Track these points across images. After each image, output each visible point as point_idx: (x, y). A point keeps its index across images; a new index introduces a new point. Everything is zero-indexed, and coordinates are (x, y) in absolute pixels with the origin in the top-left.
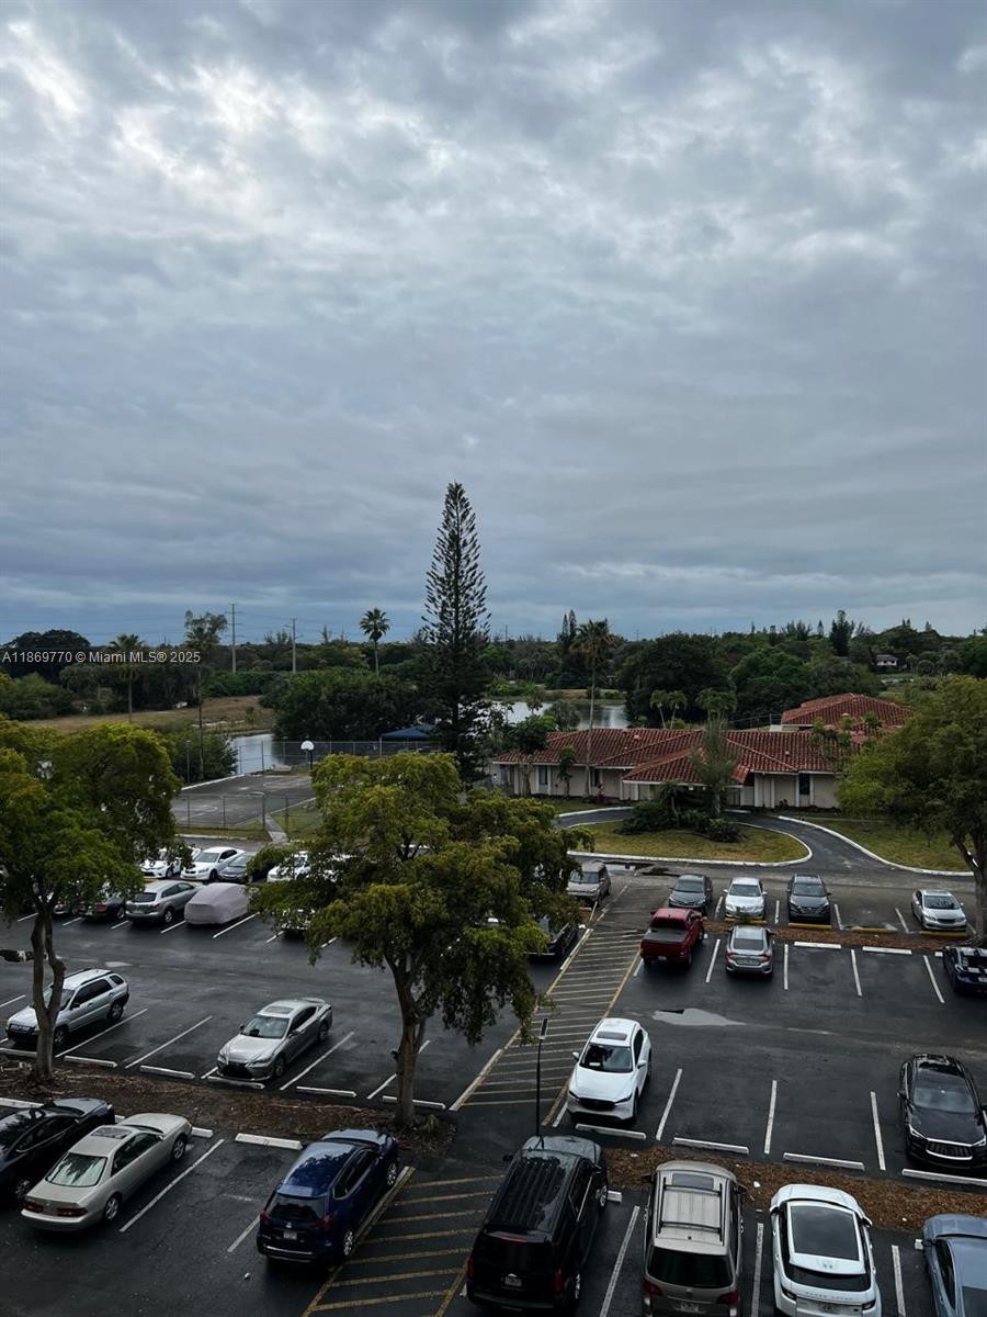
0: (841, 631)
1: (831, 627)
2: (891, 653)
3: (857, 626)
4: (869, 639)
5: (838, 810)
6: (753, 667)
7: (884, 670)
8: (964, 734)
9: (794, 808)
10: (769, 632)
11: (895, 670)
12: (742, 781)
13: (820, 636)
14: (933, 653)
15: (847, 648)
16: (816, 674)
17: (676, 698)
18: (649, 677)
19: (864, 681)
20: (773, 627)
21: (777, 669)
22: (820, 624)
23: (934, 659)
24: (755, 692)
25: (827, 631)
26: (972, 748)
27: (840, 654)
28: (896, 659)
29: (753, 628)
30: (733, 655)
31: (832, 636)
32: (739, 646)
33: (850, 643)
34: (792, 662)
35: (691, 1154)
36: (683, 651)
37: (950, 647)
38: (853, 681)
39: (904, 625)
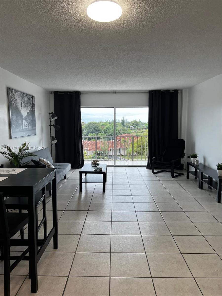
0: (123, 121)
1: (121, 120)
2: (133, 126)
3: (126, 120)
4: (129, 123)
5: (126, 155)
6: (107, 129)
7: (131, 129)
9: (118, 155)
10: (109, 121)
11: (134, 129)
12: (110, 150)
14: (141, 126)
15: (124, 125)
16: (120, 130)
17: (94, 135)
18: (87, 131)
19: (129, 131)
21: (112, 129)
22: (119, 120)
23: (141, 127)
24: (108, 134)
25: (120, 122)
27: (123, 126)
28: (134, 127)
29: (105, 121)
30: (103, 126)
31: (121, 123)
32: (103, 124)
33: (125, 124)
36: (94, 125)
37: (144, 125)
38: (127, 131)
39: (135, 120)
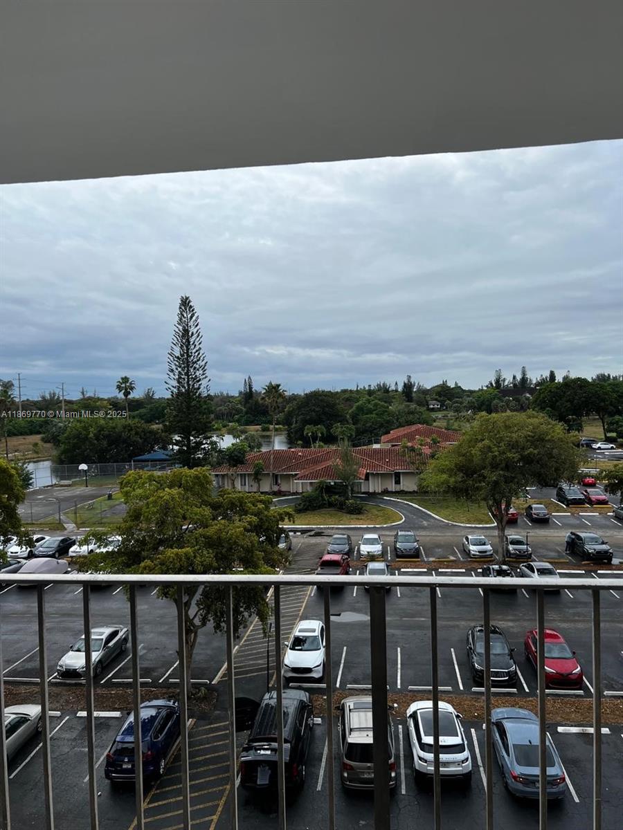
0: (408, 387)
1: (403, 384)
2: (436, 400)
3: (416, 384)
4: (425, 392)
5: (417, 492)
6: (360, 409)
7: (433, 410)
8: (491, 446)
9: (392, 492)
10: (367, 388)
11: (439, 410)
12: (364, 477)
13: (396, 391)
14: (461, 399)
15: (412, 398)
16: (397, 413)
17: (320, 429)
18: (302, 416)
19: (424, 416)
20: (370, 386)
21: (375, 410)
22: (396, 384)
23: (461, 403)
24: (364, 425)
25: (400, 389)
26: (496, 453)
27: (408, 401)
28: (439, 403)
29: (358, 387)
30: (348, 402)
31: (403, 392)
32: (351, 397)
33: (414, 395)
34: (382, 406)
35: (358, 693)
36: (321, 400)
37: (468, 396)
38: (418, 417)
39: (444, 384)
